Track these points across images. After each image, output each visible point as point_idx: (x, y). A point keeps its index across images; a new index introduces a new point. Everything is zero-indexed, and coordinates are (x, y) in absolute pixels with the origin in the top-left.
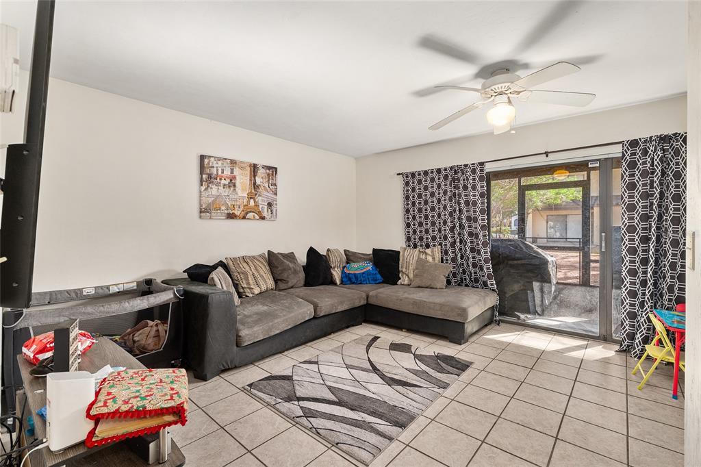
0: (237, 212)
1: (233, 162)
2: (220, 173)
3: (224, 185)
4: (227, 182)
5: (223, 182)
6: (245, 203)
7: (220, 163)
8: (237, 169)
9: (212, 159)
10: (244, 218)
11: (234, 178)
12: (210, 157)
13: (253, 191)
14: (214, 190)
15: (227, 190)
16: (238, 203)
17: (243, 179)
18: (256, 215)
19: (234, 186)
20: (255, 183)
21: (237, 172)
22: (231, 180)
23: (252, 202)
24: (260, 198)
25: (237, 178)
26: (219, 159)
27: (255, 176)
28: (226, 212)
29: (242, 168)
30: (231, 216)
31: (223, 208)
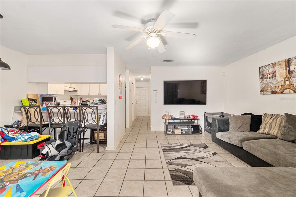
0: (277, 90)
1: (274, 64)
2: (267, 72)
3: (270, 77)
4: (271, 76)
5: (269, 76)
6: (282, 84)
7: (267, 67)
8: (277, 66)
9: (264, 67)
10: (282, 93)
11: (275, 72)
12: (262, 67)
13: (288, 76)
14: (265, 81)
15: (271, 80)
16: (278, 85)
17: (281, 72)
18: (291, 90)
19: (275, 76)
20: (289, 71)
21: (276, 68)
22: (273, 74)
23: (287, 83)
24: (294, 79)
25: (277, 71)
26: (267, 66)
27: (289, 66)
28: (271, 91)
29: (279, 65)
30: (274, 93)
31: (269, 89)
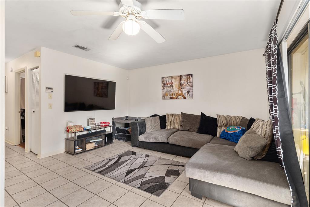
0: (174, 97)
1: (172, 77)
2: (167, 82)
3: (169, 86)
4: (170, 85)
5: (169, 85)
6: (177, 92)
7: (167, 79)
8: (174, 79)
9: (165, 78)
10: (177, 98)
11: (173, 83)
12: (164, 77)
13: (180, 87)
14: (166, 89)
15: (170, 88)
16: (174, 93)
17: (176, 83)
18: (182, 97)
19: (173, 86)
20: (181, 84)
21: (173, 80)
22: (171, 84)
23: (180, 92)
24: (183, 89)
25: (174, 83)
26: (167, 77)
27: (181, 81)
28: (170, 96)
29: (175, 79)
30: (172, 98)
31: (169, 95)
